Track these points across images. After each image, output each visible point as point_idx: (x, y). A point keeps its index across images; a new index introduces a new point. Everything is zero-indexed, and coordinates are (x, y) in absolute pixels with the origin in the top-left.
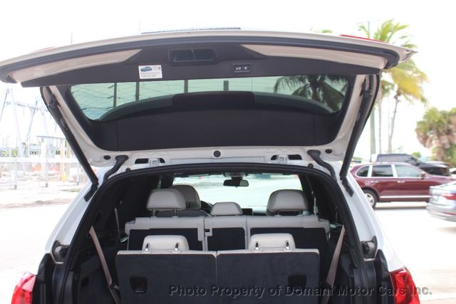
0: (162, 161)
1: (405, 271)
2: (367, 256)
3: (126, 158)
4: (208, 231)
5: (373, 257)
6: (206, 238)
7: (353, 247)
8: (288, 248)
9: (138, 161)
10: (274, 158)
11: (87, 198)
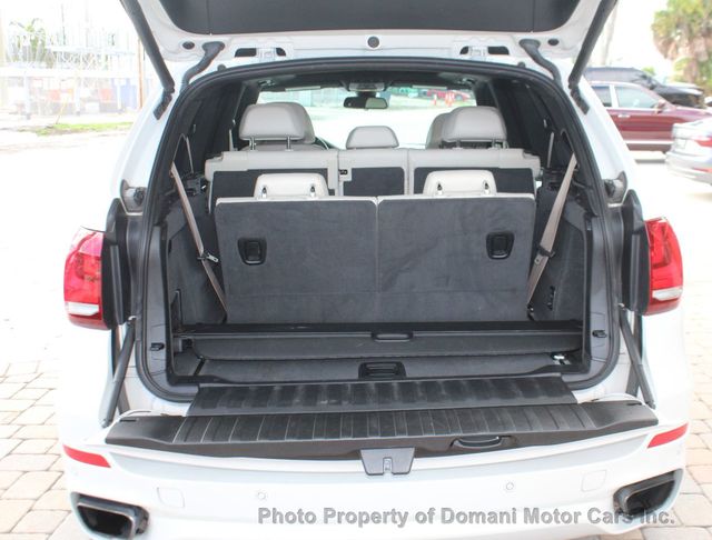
0: (280, 52)
1: (663, 221)
2: (611, 200)
3: (221, 46)
4: (344, 172)
5: (620, 202)
6: (341, 184)
7: (591, 187)
8: (487, 191)
9: (241, 53)
10: (465, 51)
11: (158, 113)
